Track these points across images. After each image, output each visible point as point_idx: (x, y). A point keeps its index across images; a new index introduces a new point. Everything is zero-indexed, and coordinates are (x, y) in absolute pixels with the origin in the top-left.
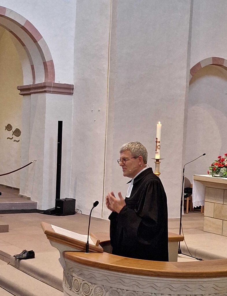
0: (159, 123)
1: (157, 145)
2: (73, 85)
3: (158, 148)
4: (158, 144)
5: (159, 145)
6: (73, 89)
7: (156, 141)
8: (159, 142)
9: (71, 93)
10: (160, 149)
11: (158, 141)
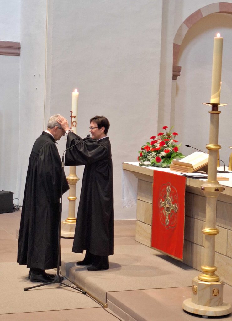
0: (76, 90)
1: (72, 121)
2: (19, 43)
3: (73, 126)
4: (73, 119)
5: (75, 121)
6: (19, 48)
7: (71, 116)
8: (75, 117)
9: (17, 54)
10: (75, 126)
11: (73, 115)
